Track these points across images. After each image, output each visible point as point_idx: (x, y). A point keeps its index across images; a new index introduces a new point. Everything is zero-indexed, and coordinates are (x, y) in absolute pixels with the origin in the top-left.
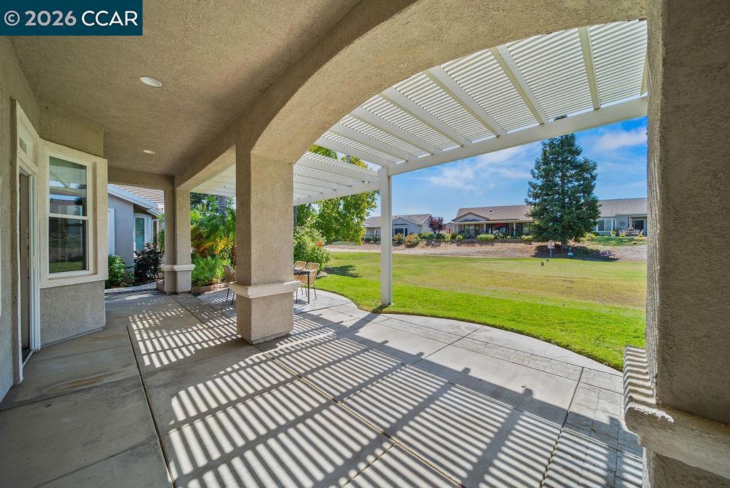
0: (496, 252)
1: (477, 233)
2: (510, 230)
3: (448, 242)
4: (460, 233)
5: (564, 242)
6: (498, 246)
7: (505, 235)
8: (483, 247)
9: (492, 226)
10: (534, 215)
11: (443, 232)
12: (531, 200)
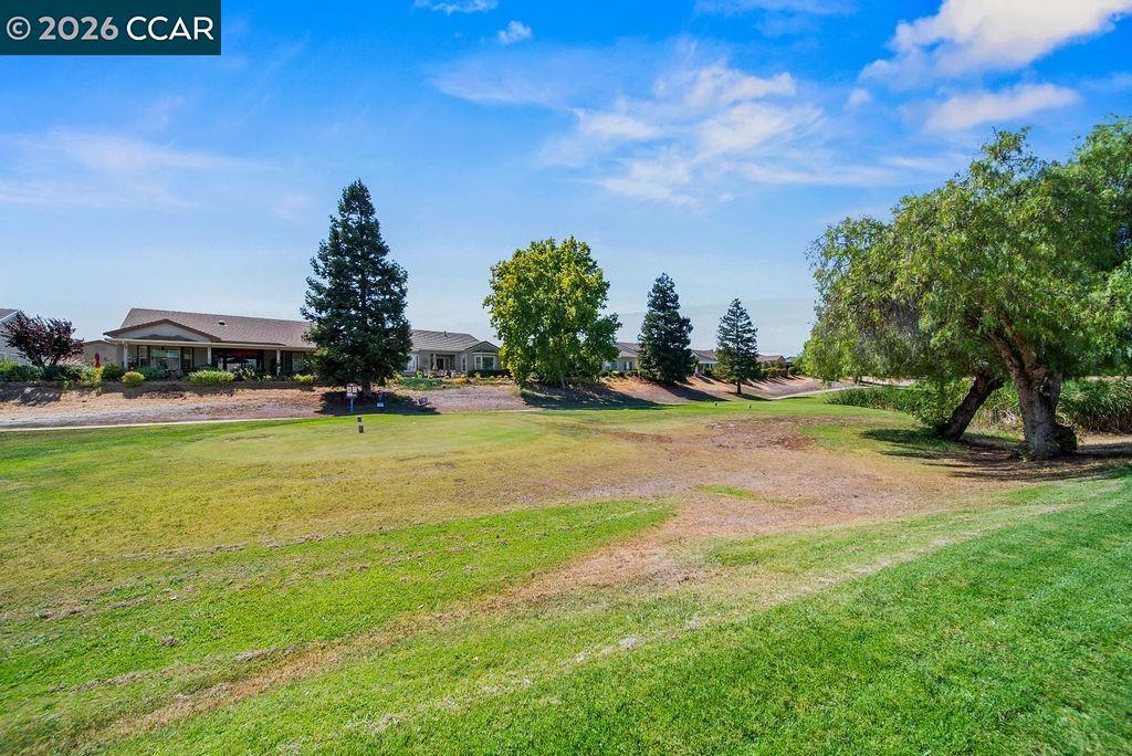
0: (241, 409)
1: (188, 367)
2: (267, 365)
3: (91, 387)
4: (133, 366)
5: (367, 387)
6: (243, 396)
7: (261, 372)
8: (205, 398)
9: (225, 355)
10: (318, 338)
11: (71, 363)
12: (312, 311)
